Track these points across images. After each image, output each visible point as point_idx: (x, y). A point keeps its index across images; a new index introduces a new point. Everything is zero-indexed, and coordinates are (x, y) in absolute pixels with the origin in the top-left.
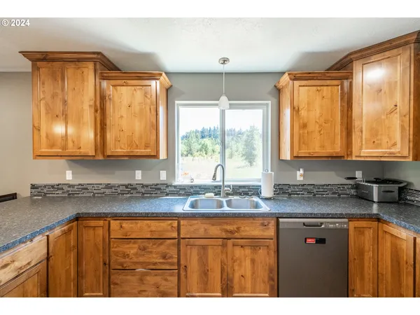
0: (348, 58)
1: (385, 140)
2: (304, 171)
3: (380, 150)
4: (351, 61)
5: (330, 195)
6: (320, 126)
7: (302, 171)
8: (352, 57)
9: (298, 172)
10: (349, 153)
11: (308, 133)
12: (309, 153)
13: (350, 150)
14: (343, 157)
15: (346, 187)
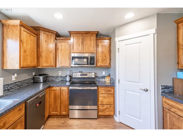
0: (39, 28)
1: (49, 61)
2: (17, 75)
3: (48, 64)
4: (40, 30)
5: (26, 85)
6: (30, 53)
7: (16, 75)
8: (40, 28)
9: (13, 76)
10: (38, 65)
11: (26, 55)
12: (27, 65)
13: (39, 64)
14: (36, 67)
15: (30, 79)
